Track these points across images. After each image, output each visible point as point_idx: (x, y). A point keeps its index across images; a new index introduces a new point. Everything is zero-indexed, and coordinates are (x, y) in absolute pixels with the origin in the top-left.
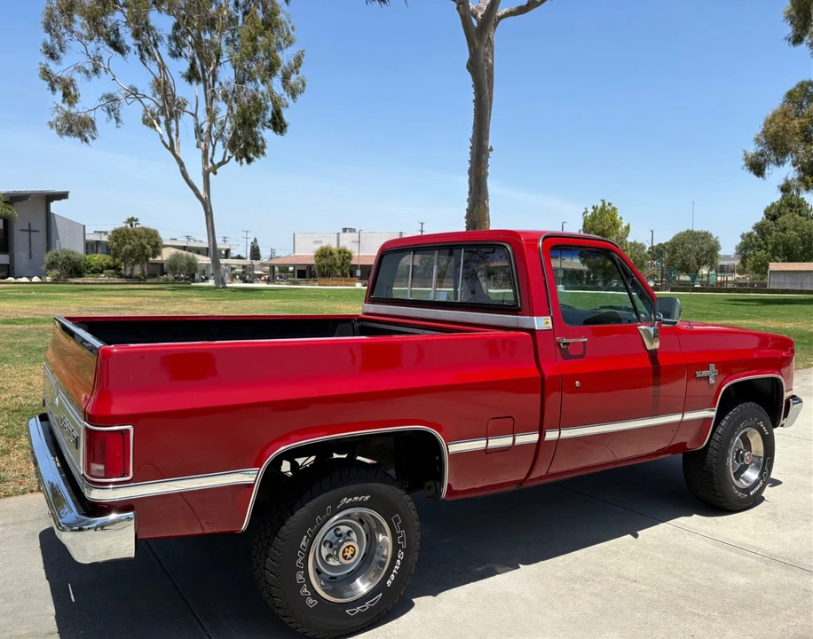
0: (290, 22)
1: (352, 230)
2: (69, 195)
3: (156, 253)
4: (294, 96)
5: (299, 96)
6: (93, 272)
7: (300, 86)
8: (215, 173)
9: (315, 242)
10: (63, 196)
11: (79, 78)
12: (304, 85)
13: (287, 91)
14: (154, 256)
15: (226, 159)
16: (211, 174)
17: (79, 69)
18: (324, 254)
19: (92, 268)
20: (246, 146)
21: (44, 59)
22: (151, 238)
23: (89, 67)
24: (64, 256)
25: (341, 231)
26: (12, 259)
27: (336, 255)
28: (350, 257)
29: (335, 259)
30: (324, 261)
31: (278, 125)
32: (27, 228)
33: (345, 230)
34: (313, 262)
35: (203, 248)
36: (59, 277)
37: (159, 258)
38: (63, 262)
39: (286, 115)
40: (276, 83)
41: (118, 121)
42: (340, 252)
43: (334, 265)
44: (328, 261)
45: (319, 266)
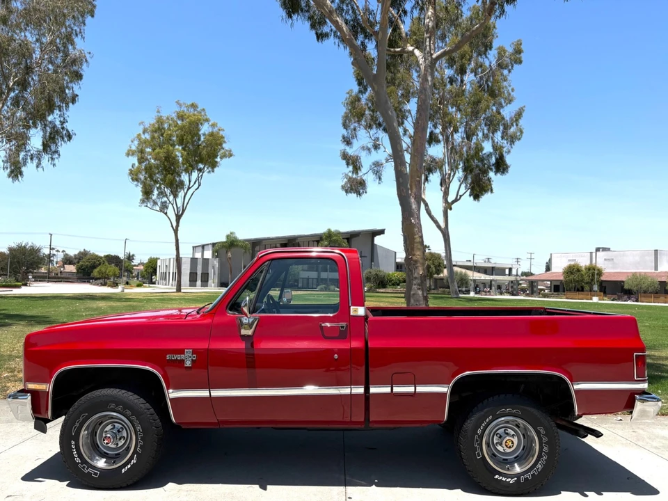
0: (510, 86)
1: (605, 249)
2: (385, 231)
3: (438, 272)
4: (512, 142)
5: (517, 143)
6: (393, 285)
7: (518, 134)
8: (451, 209)
9: (569, 260)
10: (381, 232)
11: (363, 155)
12: (521, 132)
13: (507, 139)
14: (438, 274)
15: (458, 197)
16: (449, 210)
17: (363, 148)
18: (572, 270)
19: (393, 282)
20: (479, 188)
21: (343, 146)
22: (436, 259)
23: (370, 145)
25: (594, 250)
27: (584, 272)
28: (600, 274)
29: (582, 275)
30: (571, 277)
31: (501, 166)
33: (598, 250)
34: (562, 278)
35: (489, 267)
36: (371, 287)
37: (441, 275)
38: (374, 278)
39: (508, 159)
40: (498, 135)
41: (380, 179)
42: (589, 269)
43: (582, 281)
44: (576, 277)
45: (567, 281)
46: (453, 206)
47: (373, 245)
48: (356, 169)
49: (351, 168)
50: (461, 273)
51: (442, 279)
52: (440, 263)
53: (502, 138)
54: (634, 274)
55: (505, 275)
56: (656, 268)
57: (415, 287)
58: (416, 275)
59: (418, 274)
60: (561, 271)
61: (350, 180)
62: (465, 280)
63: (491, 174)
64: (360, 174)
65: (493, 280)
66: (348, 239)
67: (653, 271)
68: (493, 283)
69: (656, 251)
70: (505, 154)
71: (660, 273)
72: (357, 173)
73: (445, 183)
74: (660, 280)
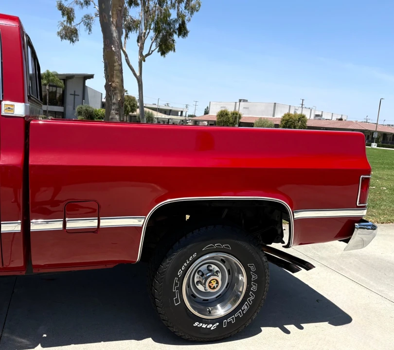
1: (245, 101)
2: (94, 76)
3: (133, 110)
4: (192, 13)
5: (195, 13)
6: (99, 118)
7: (197, 6)
8: (144, 61)
9: (221, 107)
10: (91, 77)
11: (76, 8)
12: (200, 6)
13: (188, 10)
14: (133, 112)
15: (150, 52)
16: (143, 62)
18: (223, 114)
19: (99, 116)
20: (165, 47)
22: (132, 101)
24: (85, 109)
25: (238, 101)
26: (65, 109)
27: (230, 115)
28: (240, 117)
29: (229, 118)
30: (222, 119)
31: (182, 31)
32: (73, 93)
33: (240, 101)
34: (215, 119)
35: (168, 110)
37: (135, 113)
38: (84, 112)
39: (188, 26)
40: (183, 5)
41: (90, 30)
42: (234, 114)
43: (228, 122)
44: (224, 119)
45: (218, 122)
46: (146, 59)
47: (84, 87)
48: (70, 19)
49: (65, 18)
50: (149, 113)
51: (135, 116)
52: (134, 104)
53: (185, 8)
54: (260, 118)
55: (178, 115)
56: (274, 116)
57: (113, 112)
58: (114, 101)
59: (117, 100)
60: (216, 114)
61: (65, 28)
62: (151, 118)
63: (175, 37)
64: (73, 24)
65: (170, 119)
66: (64, 80)
67: (272, 117)
68: (170, 121)
69: (275, 103)
70: (186, 22)
71: (276, 118)
72: (70, 23)
73: (141, 39)
74: (275, 123)
